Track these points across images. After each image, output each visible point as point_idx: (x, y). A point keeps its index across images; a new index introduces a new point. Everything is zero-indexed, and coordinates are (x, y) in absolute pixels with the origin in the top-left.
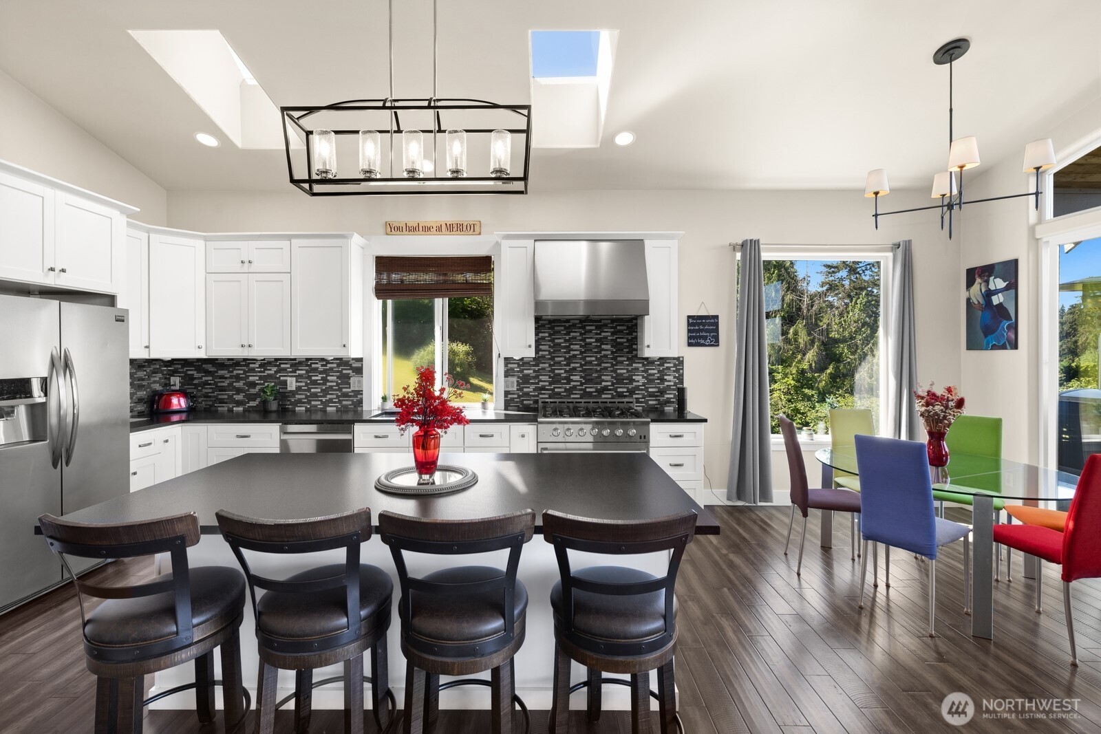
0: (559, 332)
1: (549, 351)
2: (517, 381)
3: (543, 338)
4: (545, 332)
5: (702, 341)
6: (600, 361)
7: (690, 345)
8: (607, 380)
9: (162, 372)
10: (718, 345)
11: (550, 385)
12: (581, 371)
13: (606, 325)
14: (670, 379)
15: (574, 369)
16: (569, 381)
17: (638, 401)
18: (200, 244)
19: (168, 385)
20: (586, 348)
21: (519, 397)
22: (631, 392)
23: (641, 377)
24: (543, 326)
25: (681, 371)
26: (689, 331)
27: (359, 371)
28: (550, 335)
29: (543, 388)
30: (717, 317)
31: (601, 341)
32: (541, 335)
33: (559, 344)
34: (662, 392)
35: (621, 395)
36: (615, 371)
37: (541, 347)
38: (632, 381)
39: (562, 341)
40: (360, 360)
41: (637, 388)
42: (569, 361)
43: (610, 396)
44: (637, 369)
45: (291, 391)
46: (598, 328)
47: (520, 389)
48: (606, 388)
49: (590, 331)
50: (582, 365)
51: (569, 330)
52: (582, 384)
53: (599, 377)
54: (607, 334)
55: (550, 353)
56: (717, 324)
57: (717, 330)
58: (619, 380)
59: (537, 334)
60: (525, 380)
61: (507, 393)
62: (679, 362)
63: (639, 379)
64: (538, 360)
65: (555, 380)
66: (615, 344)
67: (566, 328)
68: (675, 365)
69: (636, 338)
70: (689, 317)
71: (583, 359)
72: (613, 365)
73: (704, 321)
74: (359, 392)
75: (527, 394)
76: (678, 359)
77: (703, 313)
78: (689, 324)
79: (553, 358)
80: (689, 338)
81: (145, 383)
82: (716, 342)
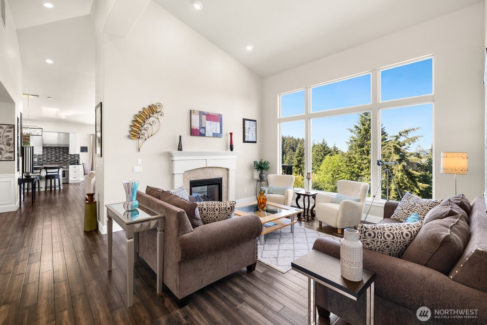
0: (49, 149)
3: (45, 150)
5: (84, 151)
6: (59, 155)
7: (81, 152)
8: (61, 159)
12: (55, 157)
13: (61, 148)
14: (77, 158)
15: (53, 156)
16: (51, 159)
17: (69, 162)
20: (56, 152)
21: (38, 162)
22: (67, 161)
24: (45, 148)
25: (79, 157)
29: (45, 160)
30: (87, 147)
31: (60, 151)
33: (49, 152)
34: (75, 161)
35: (65, 161)
36: (63, 157)
37: (44, 152)
38: (67, 159)
41: (69, 160)
42: (51, 155)
43: (62, 162)
44: (69, 156)
46: (59, 148)
48: (61, 160)
49: (57, 149)
52: (55, 159)
54: (61, 150)
55: (46, 153)
56: (87, 148)
57: (87, 149)
58: (64, 158)
59: (43, 150)
60: (40, 159)
62: (79, 155)
63: (69, 158)
64: (43, 155)
65: (48, 159)
66: (63, 152)
67: (51, 149)
68: (77, 156)
69: (69, 151)
71: (55, 154)
72: (63, 156)
73: (84, 148)
75: (40, 162)
76: (78, 154)
77: (84, 146)
78: (81, 148)
80: (81, 151)
82: (87, 151)
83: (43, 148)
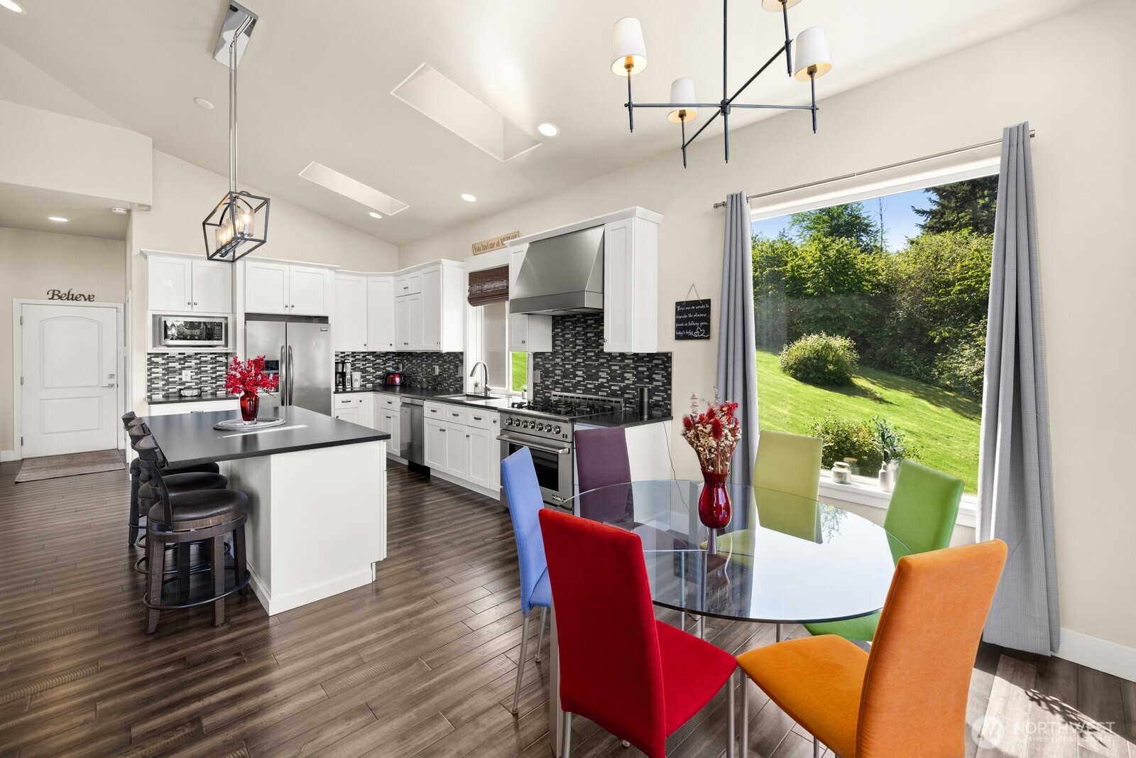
0: (568, 327)
1: (561, 346)
2: (541, 375)
3: (557, 333)
4: (558, 328)
5: (691, 333)
7: (678, 338)
8: (604, 377)
9: (394, 360)
10: (708, 338)
11: (562, 380)
12: (583, 367)
14: (658, 378)
15: (579, 364)
16: (575, 376)
17: (627, 401)
18: (392, 279)
19: (397, 368)
20: (587, 343)
21: (543, 389)
22: (623, 391)
23: (631, 375)
24: (557, 322)
25: (669, 369)
26: (677, 321)
27: (462, 362)
28: (562, 330)
29: (558, 382)
30: (710, 301)
32: (556, 330)
33: (568, 339)
35: (613, 393)
36: (610, 367)
37: (557, 342)
38: (624, 379)
39: (570, 336)
40: (462, 353)
41: (628, 386)
42: (575, 355)
43: (605, 394)
45: (436, 376)
47: (543, 382)
48: (602, 385)
50: (584, 361)
51: (575, 324)
52: (584, 380)
53: (597, 373)
55: (562, 348)
56: (708, 311)
57: (708, 319)
58: (614, 377)
59: (553, 331)
60: (546, 373)
61: (535, 385)
62: (667, 358)
63: (630, 377)
64: (554, 354)
65: (565, 374)
67: (573, 323)
68: (664, 363)
70: (678, 304)
71: (586, 354)
73: (693, 308)
74: (462, 378)
75: (547, 387)
76: (666, 355)
77: (693, 297)
78: (678, 313)
79: (563, 353)
80: (677, 329)
81: (382, 367)
82: (708, 333)
83: (553, 325)
